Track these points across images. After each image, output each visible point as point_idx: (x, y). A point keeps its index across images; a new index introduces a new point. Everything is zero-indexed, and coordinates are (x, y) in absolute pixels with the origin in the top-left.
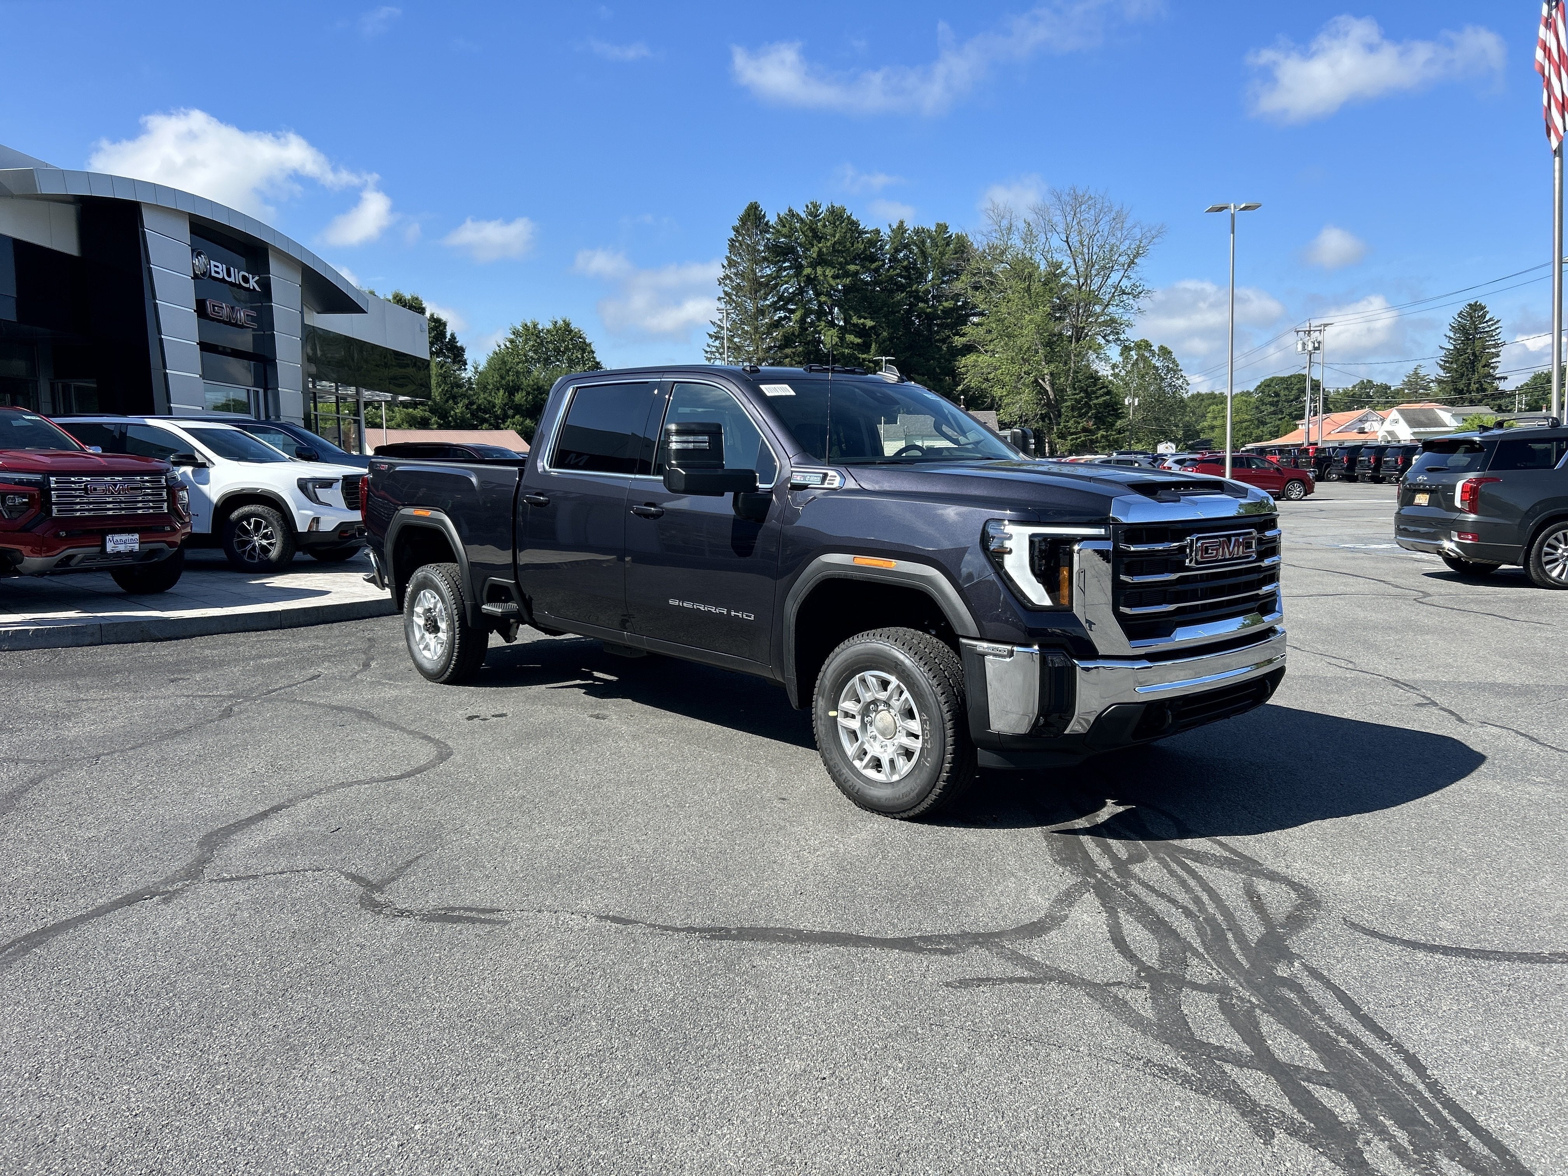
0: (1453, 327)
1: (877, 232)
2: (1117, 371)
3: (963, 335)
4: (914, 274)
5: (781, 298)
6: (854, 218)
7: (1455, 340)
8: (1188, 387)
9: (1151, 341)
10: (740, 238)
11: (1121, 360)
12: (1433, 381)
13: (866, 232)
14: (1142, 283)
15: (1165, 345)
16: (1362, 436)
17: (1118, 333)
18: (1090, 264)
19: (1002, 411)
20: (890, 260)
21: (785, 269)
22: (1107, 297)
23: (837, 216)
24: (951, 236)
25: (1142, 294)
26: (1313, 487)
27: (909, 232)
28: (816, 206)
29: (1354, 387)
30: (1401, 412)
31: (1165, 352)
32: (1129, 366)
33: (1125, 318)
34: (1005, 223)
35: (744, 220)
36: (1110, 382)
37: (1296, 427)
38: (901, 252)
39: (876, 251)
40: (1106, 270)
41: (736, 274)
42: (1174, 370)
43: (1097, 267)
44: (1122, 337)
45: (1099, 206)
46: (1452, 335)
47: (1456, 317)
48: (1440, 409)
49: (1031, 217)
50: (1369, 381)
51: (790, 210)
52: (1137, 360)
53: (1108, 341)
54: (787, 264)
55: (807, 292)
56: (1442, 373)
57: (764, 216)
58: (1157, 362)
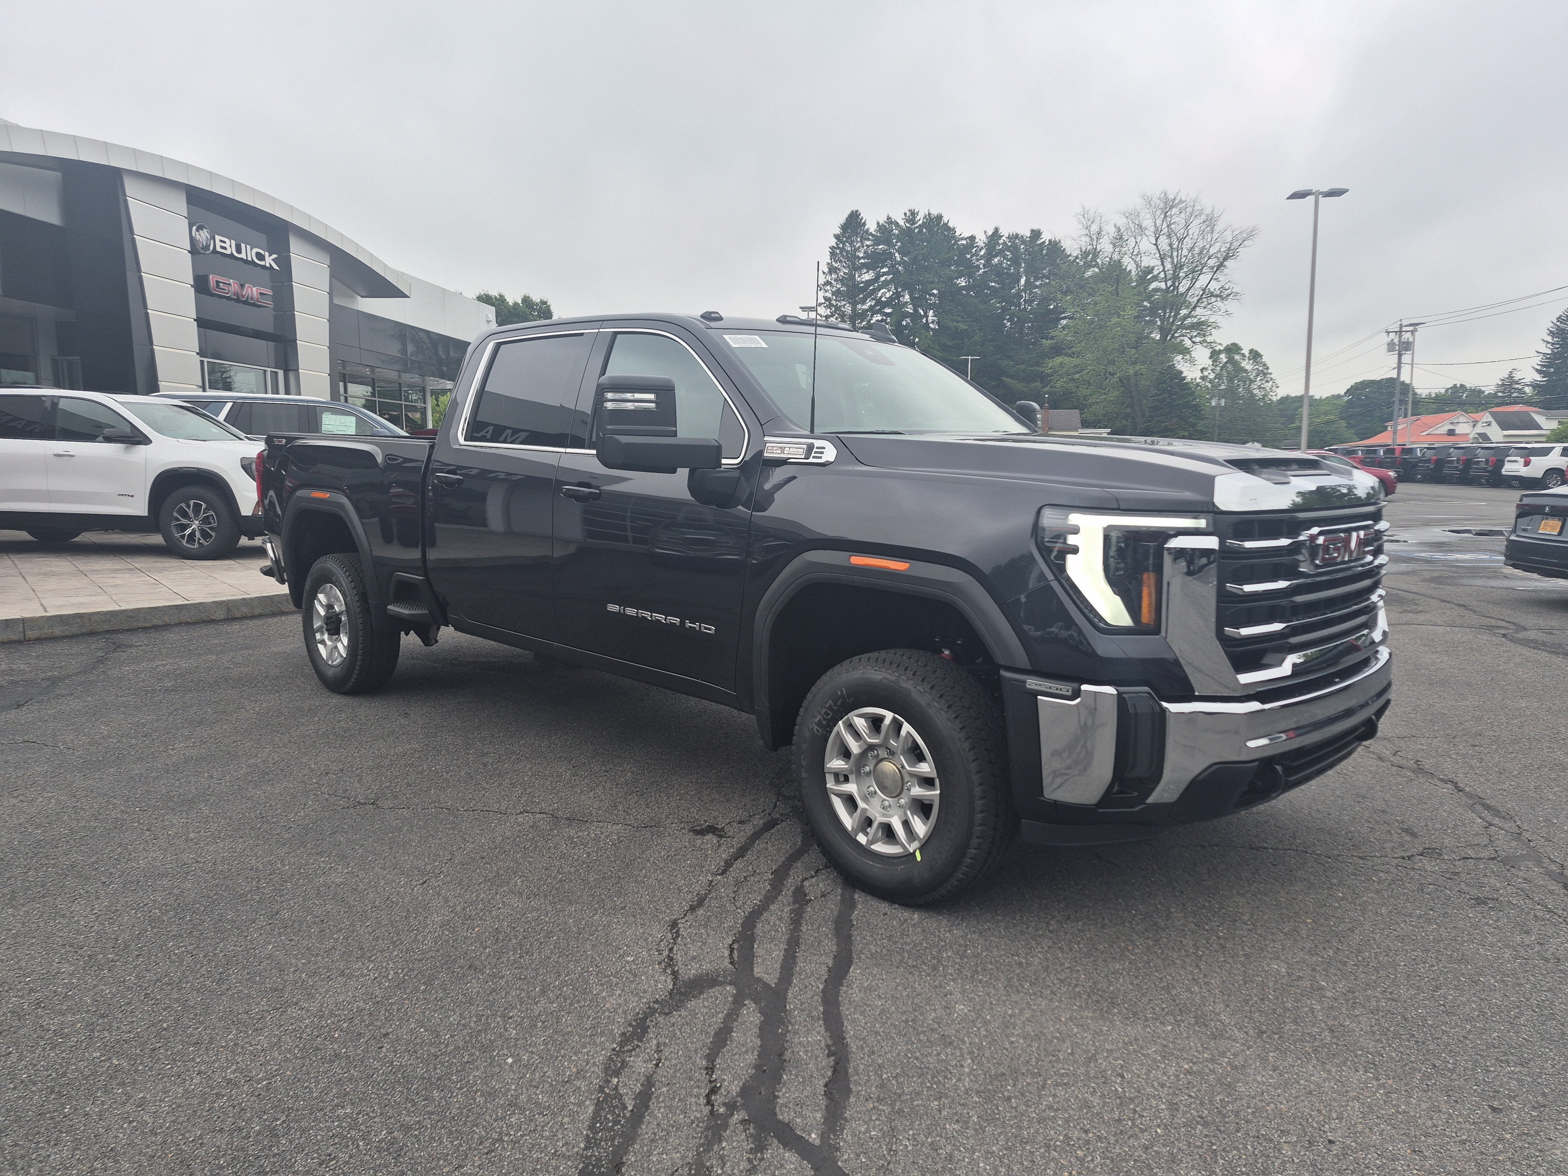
0: (1551, 332)
1: (972, 238)
2: (1206, 373)
3: (1052, 338)
4: (1007, 279)
5: (879, 302)
6: (951, 225)
7: (1553, 344)
8: (1277, 390)
9: (1240, 344)
10: (841, 246)
11: (1211, 363)
12: (1528, 385)
13: (962, 239)
14: (1232, 285)
15: (1255, 349)
16: (1452, 438)
17: (1204, 336)
18: (1178, 267)
19: (1086, 410)
20: (984, 266)
21: (884, 274)
22: (1195, 299)
23: (935, 223)
24: (1044, 242)
25: (1231, 297)
26: (1395, 488)
27: (1004, 238)
28: (913, 214)
29: (1447, 390)
30: (1493, 415)
31: (1255, 355)
32: (1219, 368)
33: (1211, 320)
34: (1094, 228)
35: (844, 227)
36: (1198, 385)
37: (1385, 429)
38: (995, 257)
39: (972, 257)
40: (1195, 274)
41: (836, 280)
42: (1264, 373)
43: (1185, 270)
44: (1209, 339)
45: (1189, 210)
46: (1549, 339)
47: (1555, 321)
48: (1535, 412)
49: (1122, 222)
50: (1462, 385)
51: (889, 218)
52: (1226, 363)
53: (1194, 343)
54: (885, 270)
55: (903, 296)
56: (1538, 377)
57: (864, 224)
58: (1247, 365)
